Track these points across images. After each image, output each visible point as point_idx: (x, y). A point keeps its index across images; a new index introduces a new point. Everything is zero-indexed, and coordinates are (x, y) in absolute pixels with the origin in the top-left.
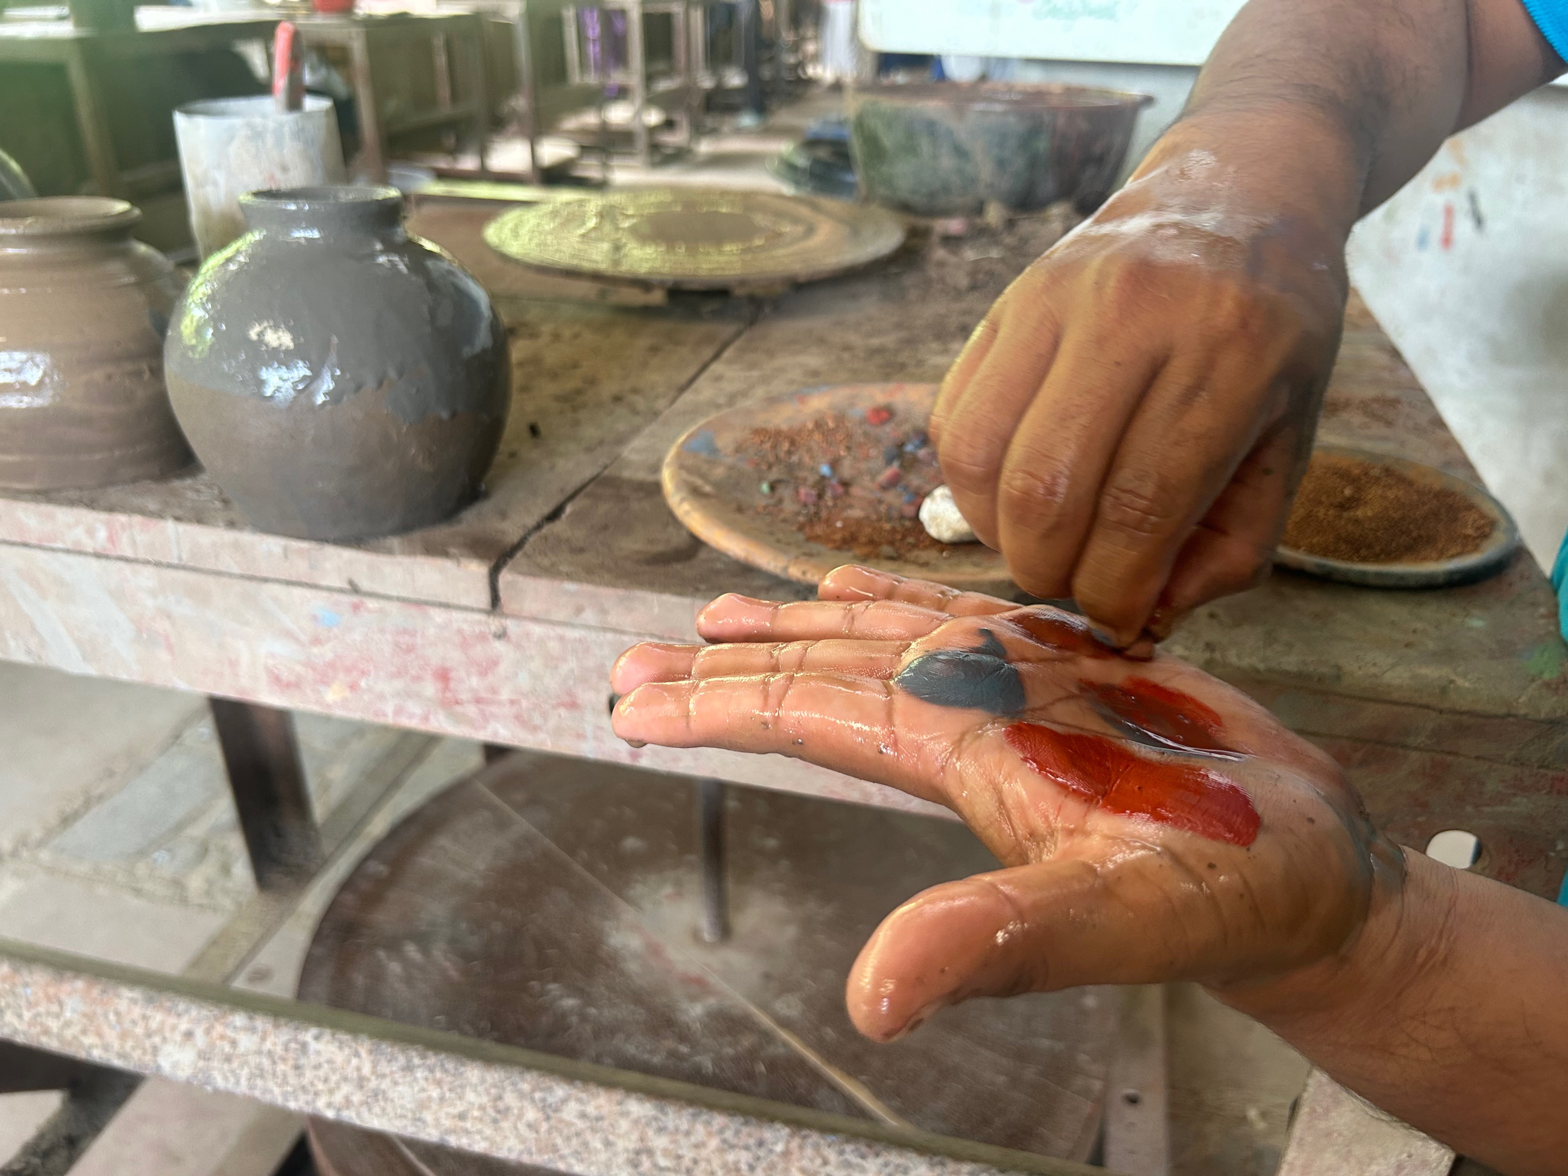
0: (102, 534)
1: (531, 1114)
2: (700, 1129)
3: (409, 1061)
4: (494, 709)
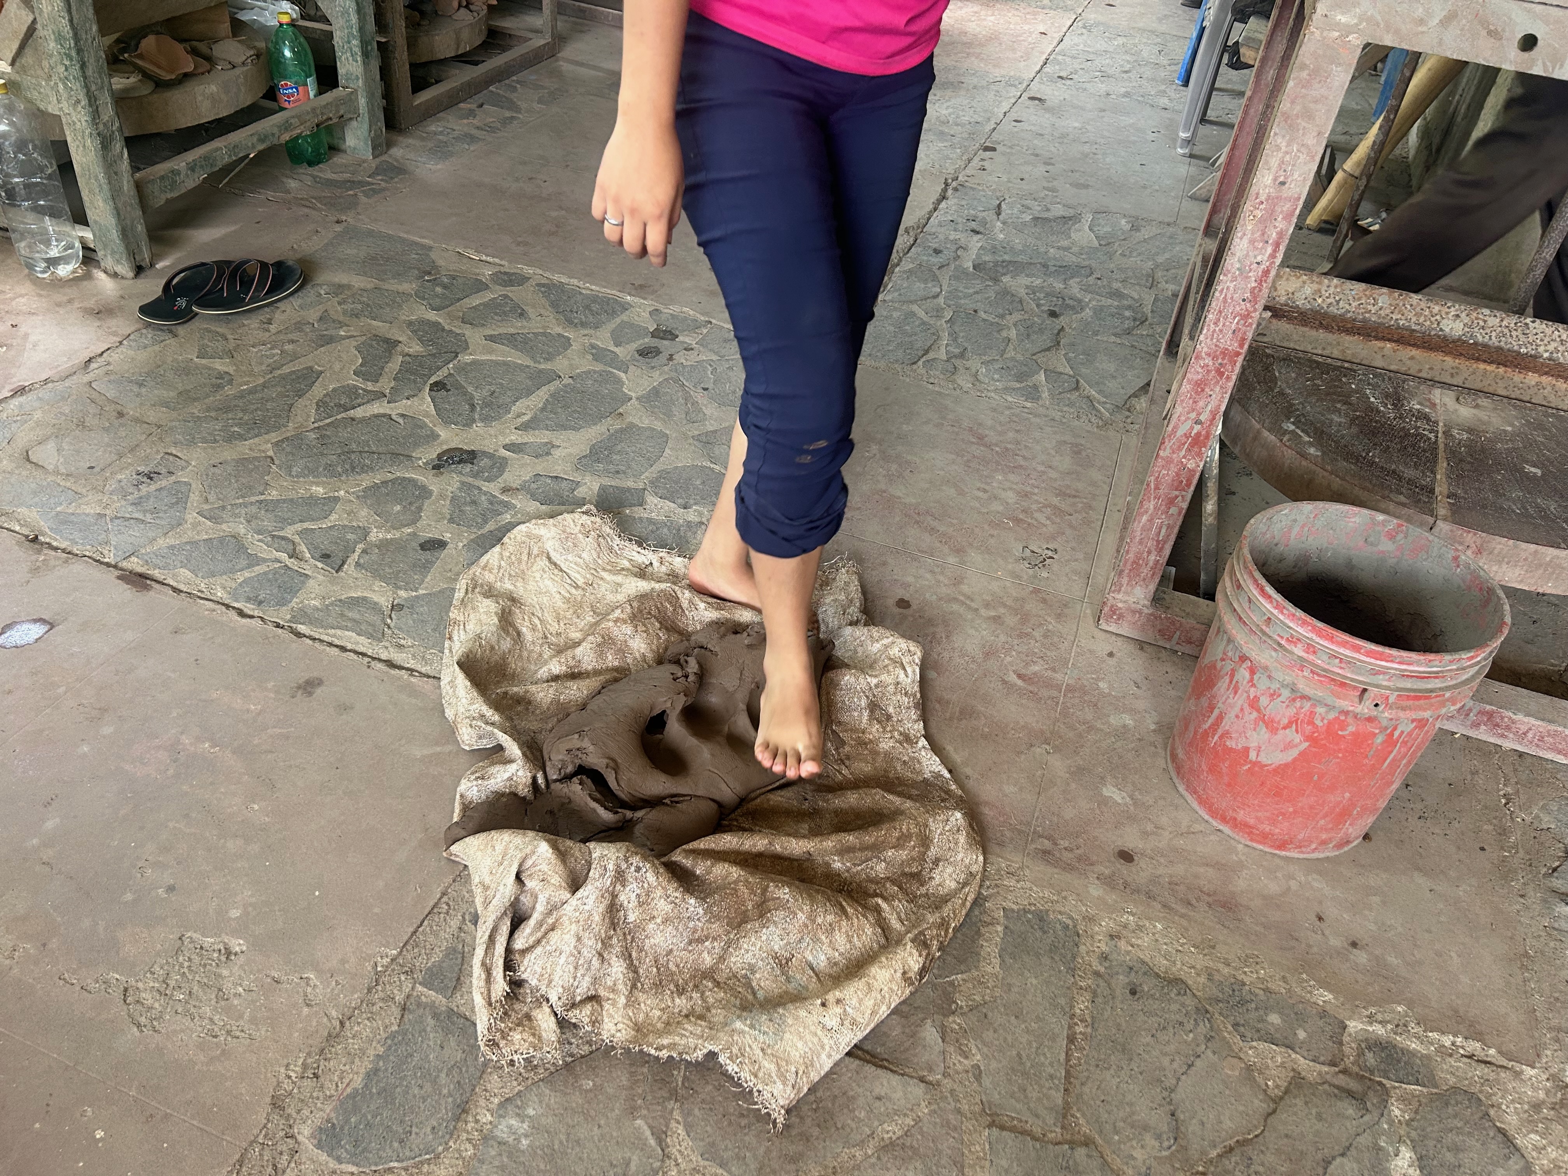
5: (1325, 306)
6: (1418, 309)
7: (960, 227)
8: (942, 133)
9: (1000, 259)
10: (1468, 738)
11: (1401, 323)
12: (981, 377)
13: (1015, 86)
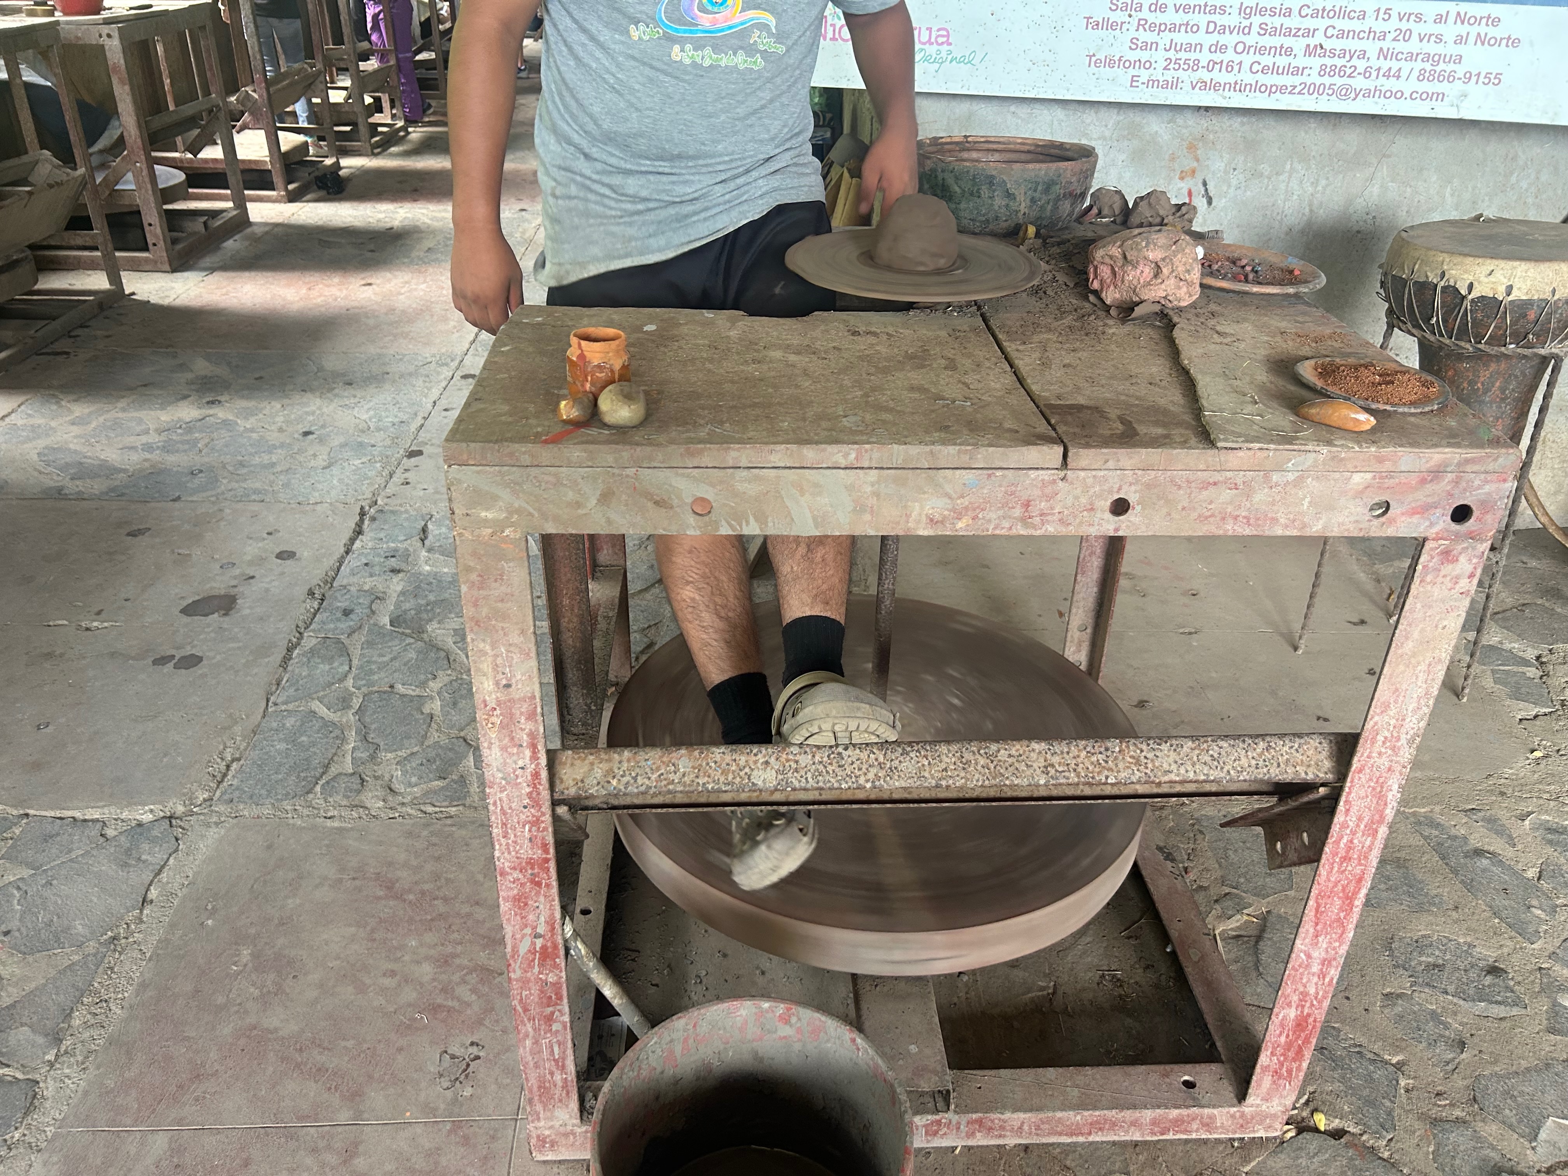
0: (853, 456)
1: (982, 761)
2: (1074, 751)
3: (904, 749)
4: (1049, 518)
5: (622, 788)
6: (724, 765)
7: (377, 569)
8: (361, 445)
9: (423, 602)
10: (970, 1148)
11: (710, 787)
12: (396, 786)
13: (447, 365)
